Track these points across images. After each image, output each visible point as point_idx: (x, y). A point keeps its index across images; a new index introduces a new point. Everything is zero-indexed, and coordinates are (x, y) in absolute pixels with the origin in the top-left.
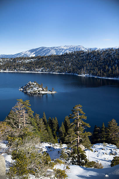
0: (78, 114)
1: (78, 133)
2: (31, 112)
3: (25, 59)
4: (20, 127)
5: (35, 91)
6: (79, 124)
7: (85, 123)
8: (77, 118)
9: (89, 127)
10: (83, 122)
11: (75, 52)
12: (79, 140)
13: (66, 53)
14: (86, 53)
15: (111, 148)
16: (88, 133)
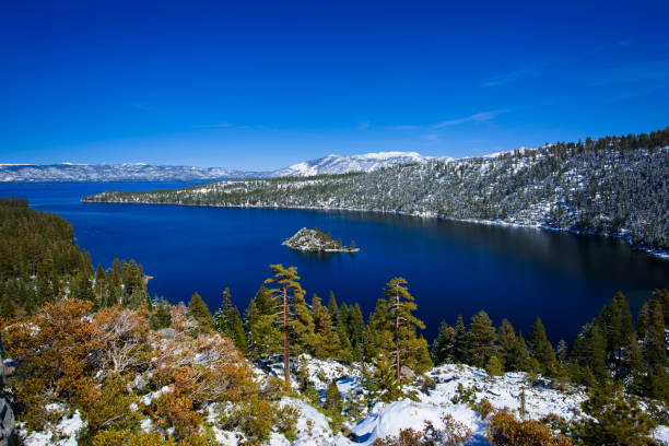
0: (398, 298)
8: (396, 306)
10: (408, 315)
16: (420, 340)
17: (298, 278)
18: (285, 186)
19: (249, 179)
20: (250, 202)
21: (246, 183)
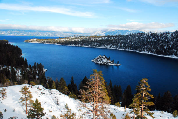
0: (144, 86)
1: (143, 102)
2: (103, 80)
3: (98, 37)
4: (95, 92)
5: (104, 63)
6: (144, 95)
7: (150, 95)
8: (143, 89)
9: (153, 97)
10: (148, 93)
11: (137, 34)
12: (143, 108)
13: (131, 34)
14: (146, 34)
15: (168, 116)
16: (151, 102)
17: (103, 75)
18: (94, 39)
19: (81, 36)
20: (81, 45)
21: (80, 37)
